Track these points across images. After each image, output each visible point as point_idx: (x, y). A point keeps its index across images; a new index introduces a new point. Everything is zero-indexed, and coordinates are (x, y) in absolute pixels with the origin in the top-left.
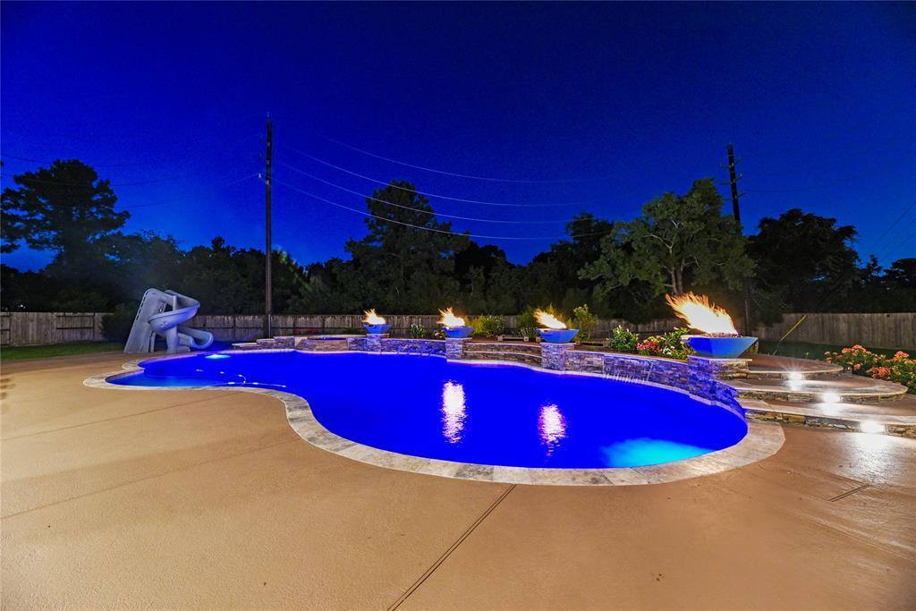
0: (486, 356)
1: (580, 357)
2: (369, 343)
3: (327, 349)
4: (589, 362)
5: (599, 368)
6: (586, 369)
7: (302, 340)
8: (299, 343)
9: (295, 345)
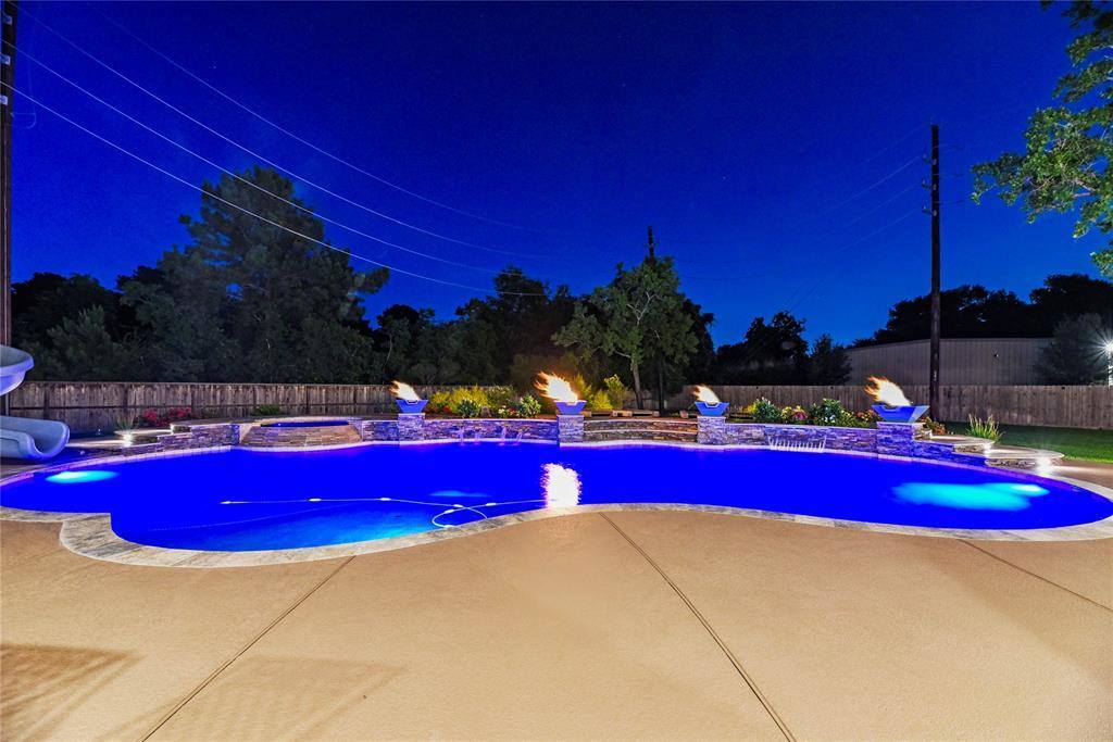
0: (606, 437)
1: (739, 431)
2: (402, 429)
3: (328, 442)
4: (747, 435)
5: (758, 440)
6: (744, 441)
7: (253, 429)
8: (248, 434)
9: (241, 439)
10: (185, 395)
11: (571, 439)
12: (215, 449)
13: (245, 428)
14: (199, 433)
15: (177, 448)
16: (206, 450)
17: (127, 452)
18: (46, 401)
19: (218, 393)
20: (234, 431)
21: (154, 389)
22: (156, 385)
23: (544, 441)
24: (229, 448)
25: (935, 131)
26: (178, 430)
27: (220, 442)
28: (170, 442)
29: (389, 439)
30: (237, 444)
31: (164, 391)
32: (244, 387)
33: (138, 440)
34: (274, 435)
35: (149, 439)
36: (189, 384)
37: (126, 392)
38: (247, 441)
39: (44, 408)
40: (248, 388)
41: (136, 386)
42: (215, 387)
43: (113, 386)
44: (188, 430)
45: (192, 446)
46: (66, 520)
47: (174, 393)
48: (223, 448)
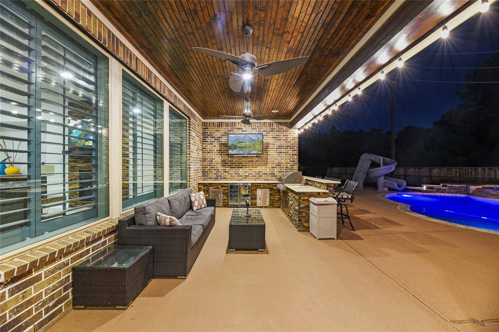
7: (477, 188)
8: (474, 191)
9: (471, 192)
10: (456, 172)
12: (458, 195)
13: (473, 188)
14: (451, 188)
15: (442, 192)
16: (454, 195)
17: (424, 191)
18: (405, 173)
19: (473, 171)
20: (467, 190)
21: (442, 170)
22: (443, 168)
24: (465, 195)
26: (443, 186)
27: (461, 193)
28: (439, 190)
30: (469, 194)
31: (446, 171)
32: (488, 169)
33: (428, 188)
34: (487, 192)
35: (432, 188)
36: (458, 168)
37: (431, 170)
38: (473, 194)
39: (404, 176)
40: (491, 169)
41: (435, 168)
42: (471, 169)
43: (426, 168)
44: (446, 186)
45: (448, 193)
46: (400, 204)
47: (451, 171)
48: (462, 195)
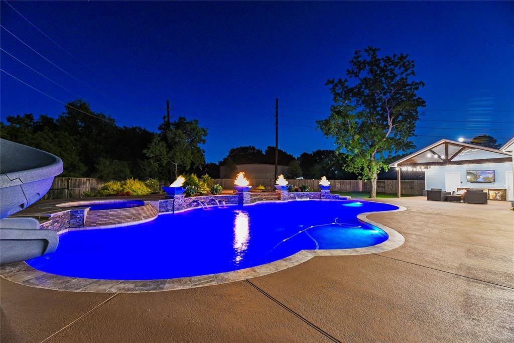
2: (176, 204)
9: (84, 221)
11: (247, 203)
23: (231, 205)
25: (277, 100)
29: (167, 211)
